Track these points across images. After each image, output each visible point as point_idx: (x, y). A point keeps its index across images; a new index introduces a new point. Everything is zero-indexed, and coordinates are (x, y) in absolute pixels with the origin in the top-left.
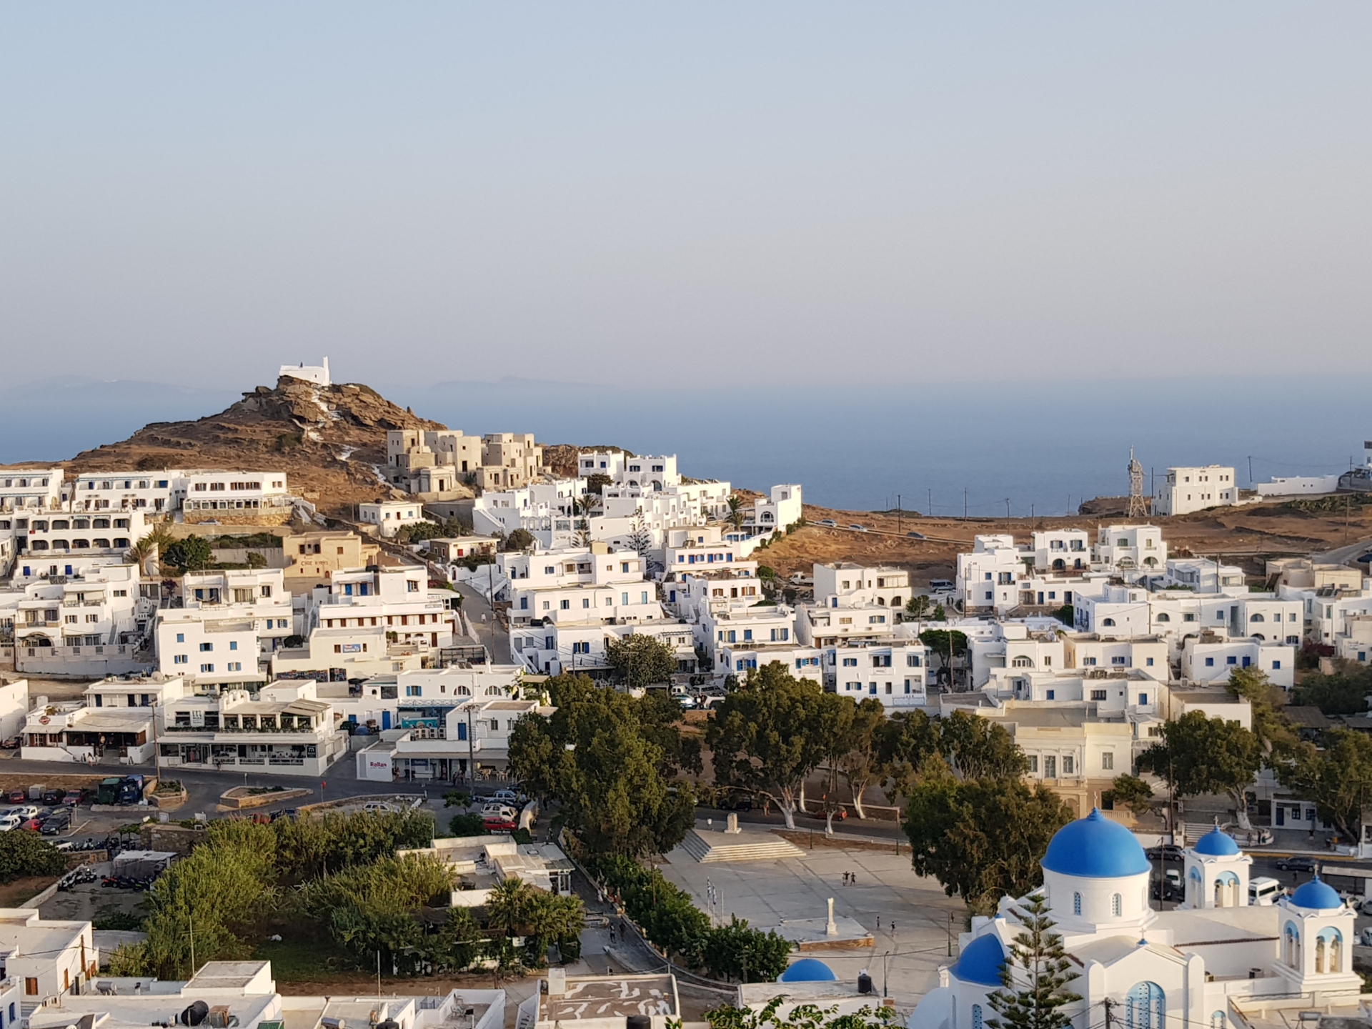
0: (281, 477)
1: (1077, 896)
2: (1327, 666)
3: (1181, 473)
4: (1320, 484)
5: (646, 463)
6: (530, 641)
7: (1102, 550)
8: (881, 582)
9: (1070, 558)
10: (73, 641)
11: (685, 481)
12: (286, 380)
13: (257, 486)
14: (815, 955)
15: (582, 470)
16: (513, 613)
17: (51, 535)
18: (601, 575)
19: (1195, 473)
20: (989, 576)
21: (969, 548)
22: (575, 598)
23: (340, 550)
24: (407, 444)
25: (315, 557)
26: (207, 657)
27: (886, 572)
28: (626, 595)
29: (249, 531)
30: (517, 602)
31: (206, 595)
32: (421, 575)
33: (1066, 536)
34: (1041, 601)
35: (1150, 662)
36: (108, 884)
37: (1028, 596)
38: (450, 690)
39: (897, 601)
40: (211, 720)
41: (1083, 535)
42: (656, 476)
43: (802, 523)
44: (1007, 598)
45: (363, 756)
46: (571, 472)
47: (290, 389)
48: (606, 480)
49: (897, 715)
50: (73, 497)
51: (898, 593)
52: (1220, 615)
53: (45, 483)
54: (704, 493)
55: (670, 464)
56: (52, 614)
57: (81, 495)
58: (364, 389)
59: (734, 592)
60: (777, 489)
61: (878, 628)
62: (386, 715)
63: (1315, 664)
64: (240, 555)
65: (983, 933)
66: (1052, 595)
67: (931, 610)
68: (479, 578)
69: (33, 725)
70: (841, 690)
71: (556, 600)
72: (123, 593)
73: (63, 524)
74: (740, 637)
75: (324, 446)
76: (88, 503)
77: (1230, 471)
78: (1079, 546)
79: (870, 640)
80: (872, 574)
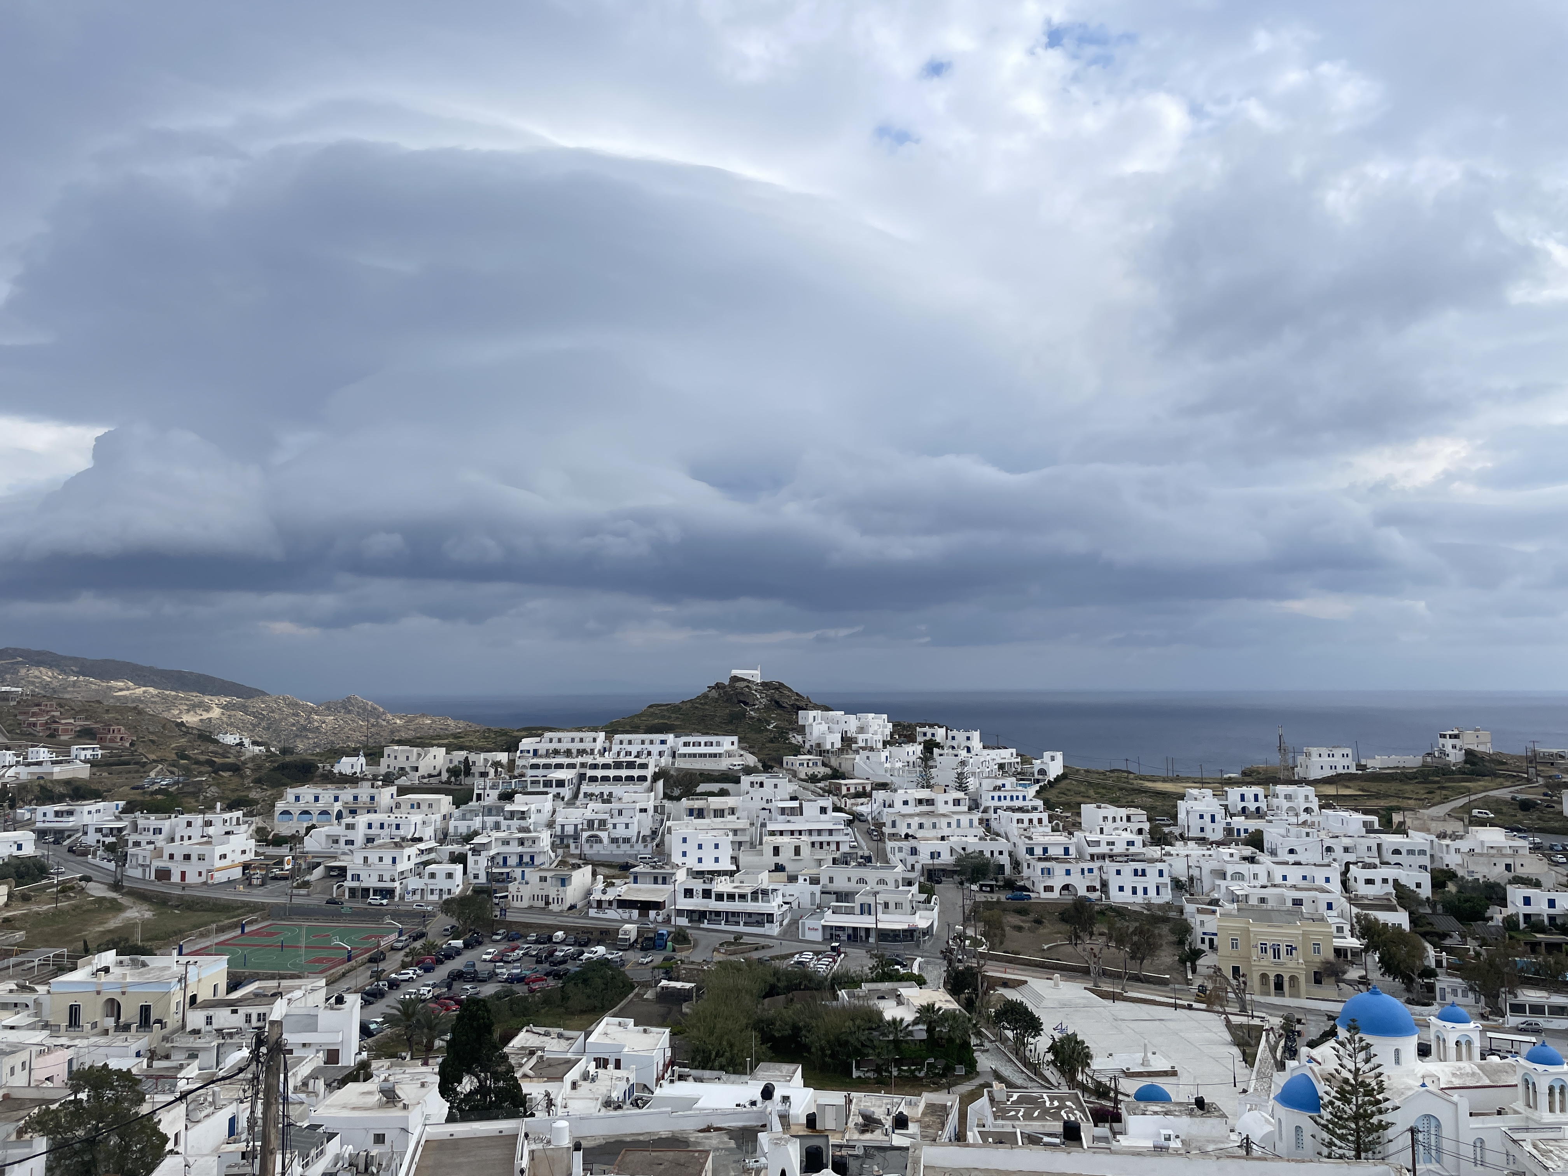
0: (735, 739)
5: (960, 735)
6: (900, 849)
8: (1128, 818)
10: (616, 840)
12: (735, 679)
13: (720, 744)
15: (919, 738)
16: (887, 831)
17: (599, 773)
18: (941, 808)
21: (1184, 797)
22: (927, 821)
23: (776, 786)
24: (811, 720)
25: (761, 790)
26: (700, 853)
27: (1131, 811)
28: (958, 822)
29: (718, 772)
30: (888, 824)
31: (695, 813)
32: (827, 804)
34: (1239, 834)
37: (1229, 831)
38: (854, 881)
39: (1141, 831)
40: (707, 894)
42: (967, 743)
43: (1065, 776)
45: (803, 924)
46: (912, 739)
47: (738, 684)
48: (936, 745)
50: (610, 750)
51: (1141, 825)
53: (595, 740)
55: (976, 735)
56: (603, 823)
57: (616, 748)
58: (781, 684)
59: (1031, 821)
60: (1047, 754)
61: (1132, 850)
62: (813, 895)
64: (715, 787)
66: (1246, 830)
69: (596, 895)
70: (1113, 891)
71: (914, 822)
72: (645, 810)
73: (606, 766)
74: (1040, 852)
75: (759, 720)
76: (619, 754)
79: (1129, 858)
80: (1121, 812)
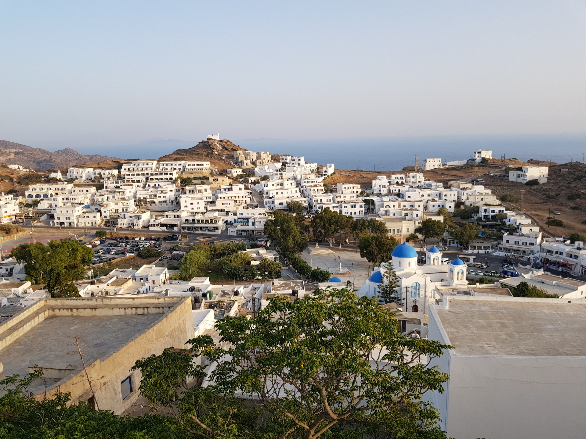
0: (209, 163)
1: (400, 262)
2: (462, 207)
3: (428, 160)
4: (463, 162)
5: (296, 159)
6: (269, 202)
7: (408, 179)
8: (353, 188)
9: (400, 181)
10: (160, 202)
11: (306, 163)
12: (209, 139)
13: (203, 165)
14: (337, 276)
15: (281, 161)
16: (264, 196)
17: (154, 177)
18: (286, 186)
19: (431, 160)
20: (380, 186)
21: (375, 179)
22: (279, 192)
23: (223, 180)
24: (238, 154)
25: (217, 182)
26: (192, 206)
27: (355, 185)
28: (291, 191)
29: (201, 176)
30: (265, 193)
31: (191, 191)
32: (242, 186)
33: (399, 176)
34: (393, 192)
35: (419, 206)
36: (171, 259)
37: (389, 191)
38: (250, 214)
39: (357, 192)
40: (194, 221)
41: (403, 176)
42: (299, 162)
43: (334, 173)
44: (384, 191)
45: (229, 230)
46: (278, 161)
47: (210, 141)
48: (287, 163)
49: (357, 220)
50: (159, 168)
51: (358, 190)
52: (437, 195)
53: (152, 164)
54: (311, 166)
55: (302, 159)
56: (155, 196)
57: (161, 167)
58: (228, 141)
59: (318, 190)
60: (328, 165)
61: (353, 199)
62: (235, 220)
63: (460, 207)
64: (199, 182)
65: (377, 271)
66: (395, 190)
67: (365, 194)
68: (256, 187)
69: (152, 222)
70: (343, 214)
71: (275, 192)
72: (172, 191)
73: (157, 174)
74: (319, 201)
75: (219, 155)
76: (163, 169)
77: (440, 159)
78: (402, 178)
79: (351, 202)
80: (351, 186)
